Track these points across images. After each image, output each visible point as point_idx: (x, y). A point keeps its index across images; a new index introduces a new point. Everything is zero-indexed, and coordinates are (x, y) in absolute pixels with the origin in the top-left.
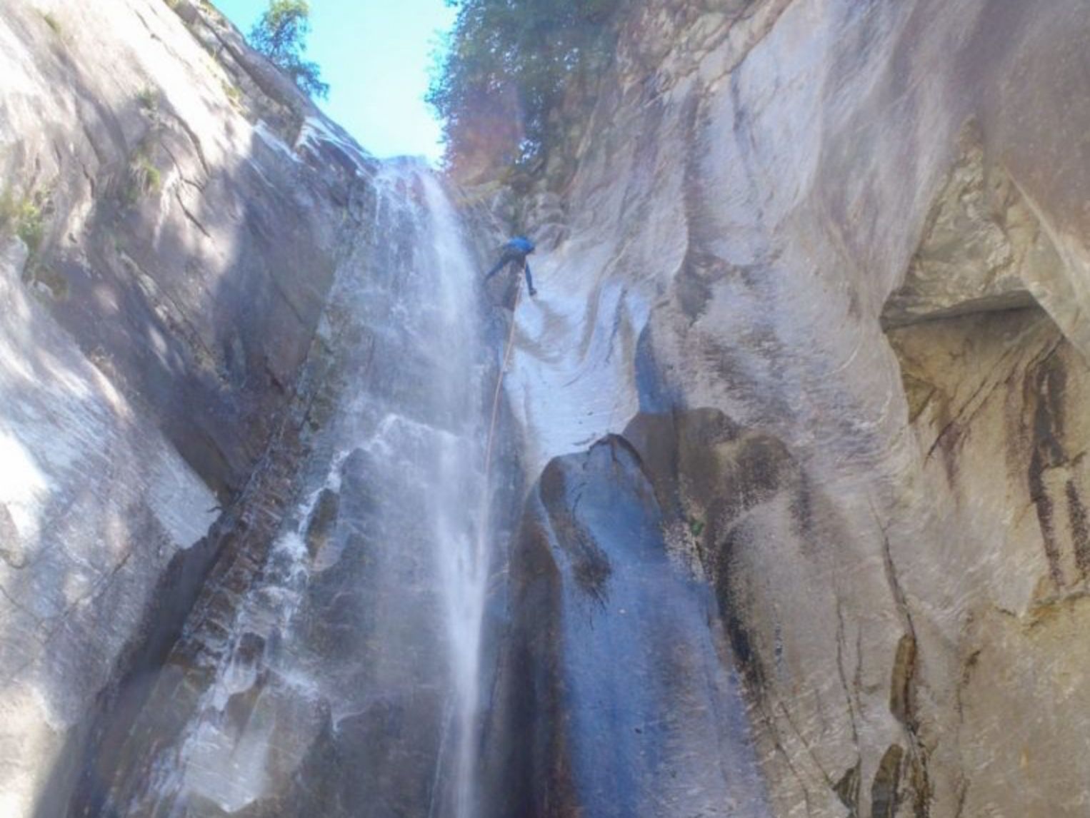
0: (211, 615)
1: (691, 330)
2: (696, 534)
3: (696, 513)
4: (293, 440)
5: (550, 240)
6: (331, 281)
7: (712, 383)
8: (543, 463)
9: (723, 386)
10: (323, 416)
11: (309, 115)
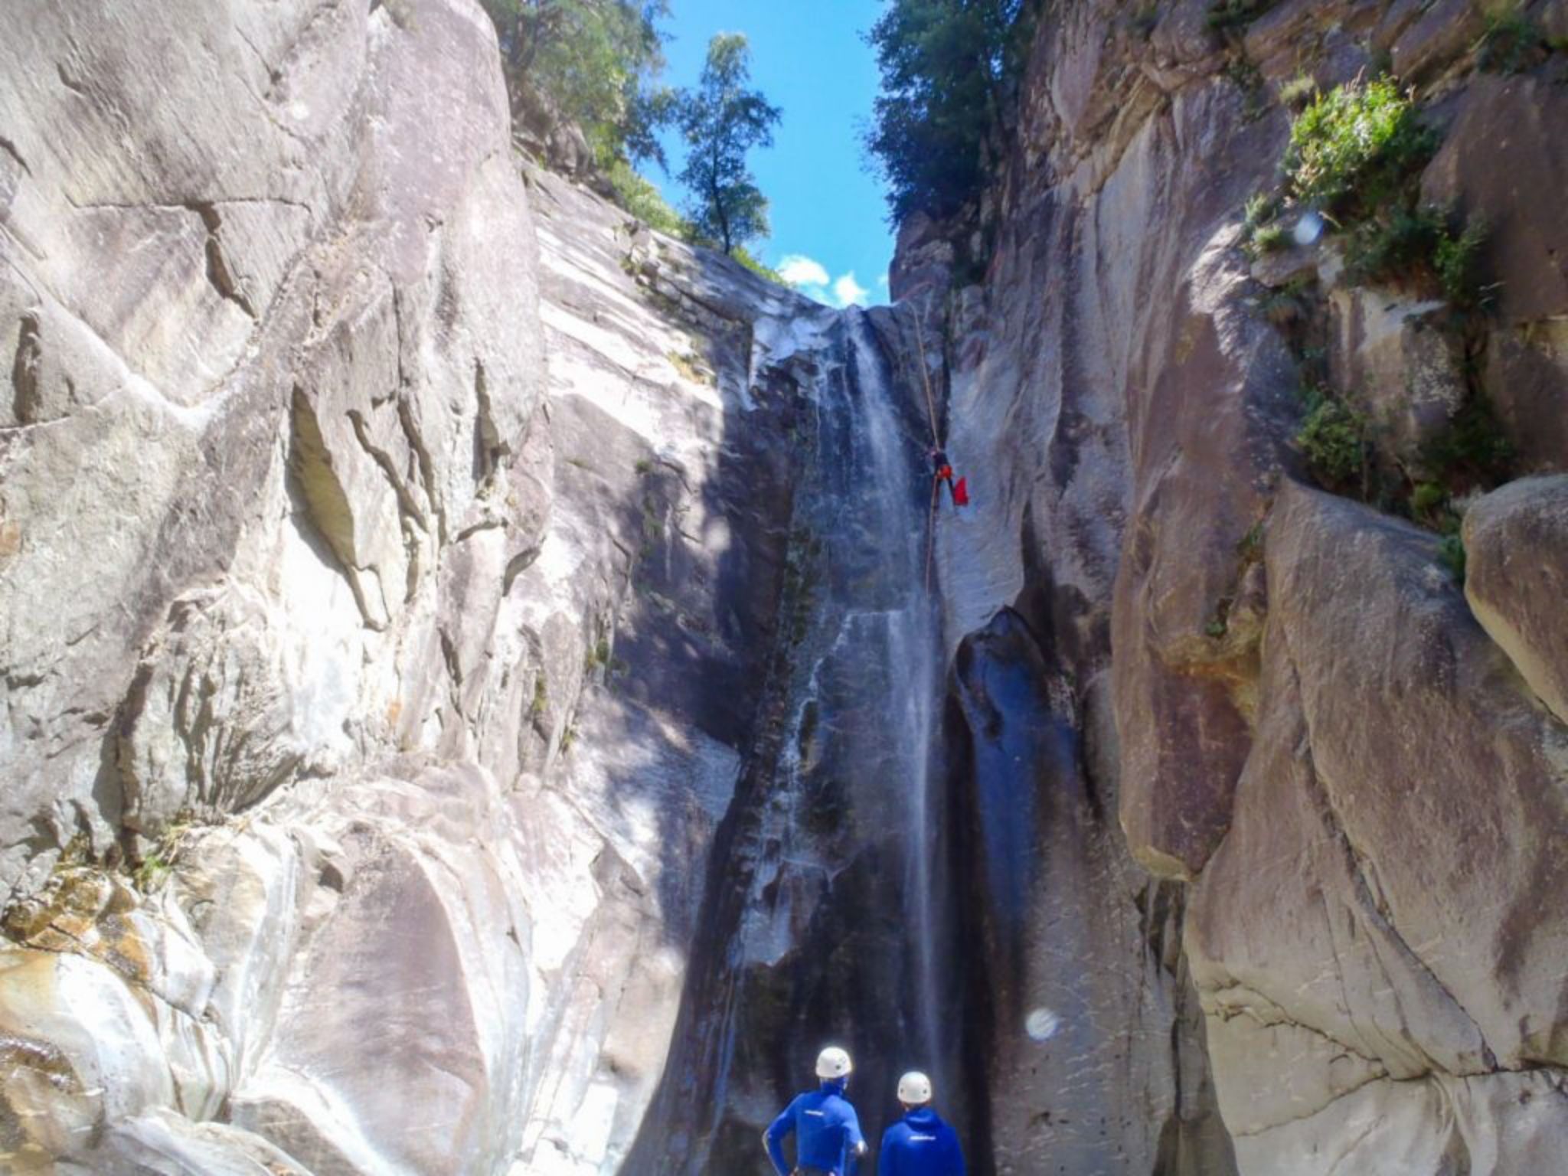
1: (1060, 504)
2: (1070, 684)
3: (1069, 667)
4: (782, 666)
5: (973, 356)
6: (791, 510)
7: (1073, 560)
8: (958, 641)
9: (1079, 563)
10: (801, 632)
11: (757, 318)
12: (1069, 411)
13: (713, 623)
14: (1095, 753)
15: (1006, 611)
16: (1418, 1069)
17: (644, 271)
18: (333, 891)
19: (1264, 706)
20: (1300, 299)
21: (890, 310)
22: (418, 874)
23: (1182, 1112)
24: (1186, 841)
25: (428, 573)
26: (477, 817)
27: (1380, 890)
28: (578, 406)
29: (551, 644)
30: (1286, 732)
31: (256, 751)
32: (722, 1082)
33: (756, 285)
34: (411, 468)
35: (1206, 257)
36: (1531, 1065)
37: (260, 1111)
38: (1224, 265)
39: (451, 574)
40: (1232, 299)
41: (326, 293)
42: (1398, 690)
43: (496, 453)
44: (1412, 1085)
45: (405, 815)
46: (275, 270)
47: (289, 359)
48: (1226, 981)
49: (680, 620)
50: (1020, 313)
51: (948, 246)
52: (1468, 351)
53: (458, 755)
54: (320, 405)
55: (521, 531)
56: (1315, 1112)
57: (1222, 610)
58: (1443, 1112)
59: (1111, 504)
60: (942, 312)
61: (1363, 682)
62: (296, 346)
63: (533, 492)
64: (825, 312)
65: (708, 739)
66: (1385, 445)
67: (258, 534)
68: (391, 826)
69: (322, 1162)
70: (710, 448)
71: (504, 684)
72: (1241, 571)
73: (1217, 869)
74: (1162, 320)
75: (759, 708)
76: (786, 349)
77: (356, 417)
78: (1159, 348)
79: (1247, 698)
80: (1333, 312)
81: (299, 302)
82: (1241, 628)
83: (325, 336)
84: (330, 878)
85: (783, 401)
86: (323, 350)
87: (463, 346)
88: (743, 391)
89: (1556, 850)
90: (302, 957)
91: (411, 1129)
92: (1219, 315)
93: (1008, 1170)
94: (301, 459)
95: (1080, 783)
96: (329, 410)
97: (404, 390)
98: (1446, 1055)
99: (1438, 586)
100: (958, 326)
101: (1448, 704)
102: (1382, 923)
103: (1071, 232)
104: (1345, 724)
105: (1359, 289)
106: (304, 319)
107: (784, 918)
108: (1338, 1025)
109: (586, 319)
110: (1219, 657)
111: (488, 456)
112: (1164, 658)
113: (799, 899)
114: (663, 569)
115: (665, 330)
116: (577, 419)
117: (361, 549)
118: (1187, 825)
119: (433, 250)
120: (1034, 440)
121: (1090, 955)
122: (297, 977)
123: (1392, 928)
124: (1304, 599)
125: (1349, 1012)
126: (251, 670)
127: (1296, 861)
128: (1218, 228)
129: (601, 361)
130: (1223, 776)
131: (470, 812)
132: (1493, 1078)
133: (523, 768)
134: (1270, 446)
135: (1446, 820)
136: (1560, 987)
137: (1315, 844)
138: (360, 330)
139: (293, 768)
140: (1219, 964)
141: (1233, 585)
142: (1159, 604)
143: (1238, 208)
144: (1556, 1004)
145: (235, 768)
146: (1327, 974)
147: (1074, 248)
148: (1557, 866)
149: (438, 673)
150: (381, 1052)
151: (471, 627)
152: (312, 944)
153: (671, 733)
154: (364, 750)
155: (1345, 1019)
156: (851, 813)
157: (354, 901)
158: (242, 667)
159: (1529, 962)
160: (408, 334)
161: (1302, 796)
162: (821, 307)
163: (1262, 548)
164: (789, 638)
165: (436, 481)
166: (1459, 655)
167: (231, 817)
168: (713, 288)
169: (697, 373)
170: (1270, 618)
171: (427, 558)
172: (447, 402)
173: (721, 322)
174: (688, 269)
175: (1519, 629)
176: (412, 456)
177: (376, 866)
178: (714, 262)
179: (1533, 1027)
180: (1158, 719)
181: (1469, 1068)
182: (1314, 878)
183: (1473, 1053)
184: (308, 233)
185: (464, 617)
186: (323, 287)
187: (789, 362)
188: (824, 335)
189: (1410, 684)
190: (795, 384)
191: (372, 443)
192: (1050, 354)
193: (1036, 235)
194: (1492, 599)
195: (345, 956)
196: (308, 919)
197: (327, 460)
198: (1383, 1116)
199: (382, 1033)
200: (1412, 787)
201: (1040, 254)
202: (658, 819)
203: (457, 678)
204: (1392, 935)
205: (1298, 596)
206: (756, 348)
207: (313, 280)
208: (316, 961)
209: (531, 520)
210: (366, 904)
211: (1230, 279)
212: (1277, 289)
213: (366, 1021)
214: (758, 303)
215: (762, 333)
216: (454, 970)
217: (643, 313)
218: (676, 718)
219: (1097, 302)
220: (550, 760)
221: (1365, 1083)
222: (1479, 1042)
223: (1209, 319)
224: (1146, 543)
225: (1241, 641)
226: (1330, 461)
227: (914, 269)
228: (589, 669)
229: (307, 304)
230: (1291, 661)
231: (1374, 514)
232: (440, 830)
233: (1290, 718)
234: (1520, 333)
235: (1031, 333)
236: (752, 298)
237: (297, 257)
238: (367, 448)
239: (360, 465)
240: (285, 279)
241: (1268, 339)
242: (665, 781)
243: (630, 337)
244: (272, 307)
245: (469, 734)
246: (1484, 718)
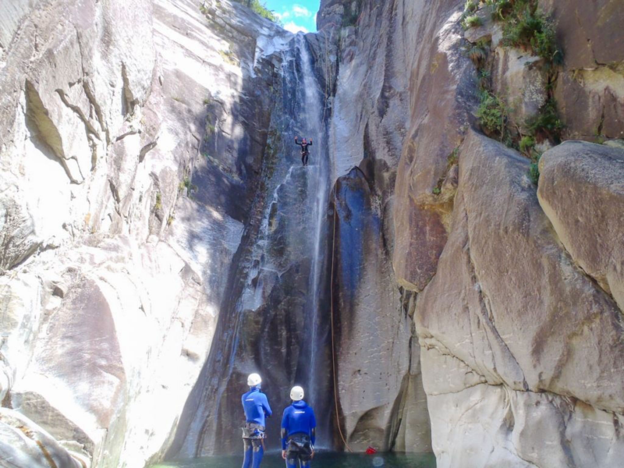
0: (246, 256)
1: (380, 125)
2: (380, 200)
3: (380, 193)
4: (263, 187)
5: (349, 57)
6: (269, 121)
7: (384, 149)
8: (335, 180)
9: (387, 150)
10: (271, 173)
11: (258, 36)
12: (387, 85)
13: (234, 169)
14: (387, 229)
15: (356, 168)
16: (499, 383)
17: (210, 13)
18: (59, 297)
19: (453, 225)
20: (483, 49)
21: (316, 35)
22: (97, 289)
23: (411, 372)
24: (418, 277)
25: (102, 157)
26: (127, 259)
27: (491, 311)
28: (178, 75)
29: (164, 180)
30: (461, 240)
31: (17, 244)
32: (232, 358)
33: (258, 20)
34: (91, 112)
35: (446, 26)
36: (542, 391)
37: (24, 396)
38: (453, 30)
39: (114, 155)
40: (455, 47)
41: (40, 35)
42: (506, 231)
43: (133, 103)
44: (495, 387)
45: (92, 263)
46: (13, 24)
47: (22, 68)
48: (429, 335)
49: (220, 168)
50: (370, 39)
51: (342, 7)
52: (549, 79)
53: (120, 232)
54: (41, 88)
55: (147, 135)
56: (458, 392)
57: (440, 183)
58: (506, 400)
59: (401, 126)
60: (337, 37)
61: (492, 224)
62: (26, 61)
63: (152, 118)
64: (288, 34)
65: (230, 219)
66: (512, 119)
67: (12, 149)
68: (86, 269)
69: (52, 416)
70: (236, 94)
71: (140, 200)
72: (449, 167)
73: (429, 291)
74: (426, 51)
75: (252, 205)
76: (270, 51)
77: (61, 93)
78: (424, 63)
79: (447, 220)
80: (496, 57)
81: (27, 40)
82: (447, 191)
83: (41, 56)
84: (57, 292)
85: (268, 74)
86: (40, 63)
87: (115, 56)
88: (251, 69)
89: (561, 308)
90: (46, 326)
91: (93, 397)
92: (449, 53)
93: (344, 391)
94: (34, 112)
95: (381, 240)
96: (46, 90)
97: (86, 78)
98: (509, 380)
99: (526, 186)
100: (343, 43)
101: (525, 240)
102: (490, 324)
103: (393, 6)
104: (484, 241)
105: (508, 48)
106: (30, 48)
107: (259, 291)
108: (470, 360)
109: (183, 34)
110: (437, 203)
111: (129, 104)
112: (415, 201)
113: (266, 284)
114: (214, 147)
115: (219, 40)
116: (177, 80)
117: (67, 150)
118: (419, 271)
119: (98, 12)
120: (372, 96)
121: (380, 310)
122: (43, 334)
123: (494, 327)
124: (473, 184)
125: (475, 357)
126: (12, 210)
127: (460, 293)
128: (453, 13)
129: (189, 54)
130: (434, 252)
131: (123, 259)
132: (526, 393)
133: (151, 233)
134: (465, 114)
135: (519, 287)
136: (556, 363)
137: (467, 288)
138: (59, 52)
139: (37, 248)
140: (426, 329)
141: (445, 173)
142: (415, 178)
143: (461, 4)
144: (554, 369)
145: (8, 251)
146: (467, 341)
147: (394, 13)
148: (561, 314)
149: (109, 199)
150: (80, 366)
151: (124, 178)
152: (50, 321)
153: (216, 215)
154: (74, 235)
155: (473, 359)
156: (289, 249)
157: (69, 301)
158: (7, 209)
159: (545, 351)
160: (86, 52)
161: (464, 268)
162: (286, 32)
163: (458, 158)
164: (266, 176)
165: (103, 117)
166: (532, 219)
167: (8, 271)
168: (239, 22)
169: (231, 60)
170: (459, 188)
171: (101, 151)
172: (108, 82)
173: (243, 37)
174: (229, 12)
175: (557, 213)
176: (91, 107)
177: (78, 286)
178: (240, 9)
179: (544, 377)
180: (410, 227)
181: (518, 388)
182: (466, 302)
183: (520, 383)
184: (31, 5)
185: (120, 174)
186: (39, 32)
187: (271, 57)
188: (286, 44)
189: (511, 229)
190: (273, 66)
191: (70, 103)
192: (381, 59)
193: (378, 6)
194: (547, 199)
195: (64, 325)
196: (47, 310)
197: (46, 113)
198: (483, 398)
199: (81, 357)
200: (507, 272)
201: (380, 14)
202: (208, 253)
203: (118, 200)
204: (494, 330)
205: (470, 183)
206: (257, 50)
207: (34, 29)
208: (51, 328)
209: (152, 130)
210: (74, 303)
211: (455, 38)
212: (474, 44)
213: (72, 353)
214: (259, 29)
215: (260, 43)
216: (112, 330)
217: (208, 32)
218: (217, 210)
219: (401, 38)
220: (162, 230)
221: (478, 384)
222: (523, 378)
223: (445, 55)
224: (411, 151)
225: (446, 197)
226: (489, 123)
227: (327, 16)
228: (180, 190)
229: (31, 41)
230: (465, 210)
231: (504, 148)
232: (108, 268)
233: (462, 234)
234: (572, 74)
235: (374, 49)
236: (256, 27)
237: (25, 17)
238: (67, 105)
239: (64, 114)
240: (19, 28)
241: (468, 67)
242: (211, 237)
243: (203, 43)
244: (12, 42)
245: (125, 223)
246: (538, 248)
